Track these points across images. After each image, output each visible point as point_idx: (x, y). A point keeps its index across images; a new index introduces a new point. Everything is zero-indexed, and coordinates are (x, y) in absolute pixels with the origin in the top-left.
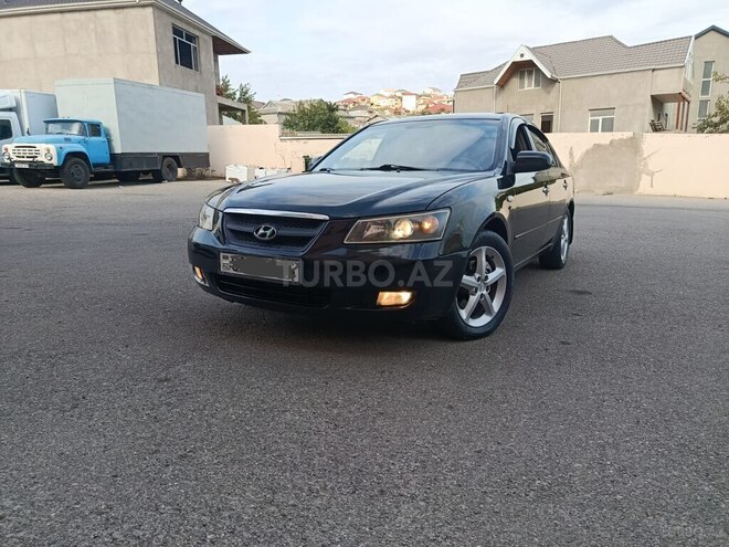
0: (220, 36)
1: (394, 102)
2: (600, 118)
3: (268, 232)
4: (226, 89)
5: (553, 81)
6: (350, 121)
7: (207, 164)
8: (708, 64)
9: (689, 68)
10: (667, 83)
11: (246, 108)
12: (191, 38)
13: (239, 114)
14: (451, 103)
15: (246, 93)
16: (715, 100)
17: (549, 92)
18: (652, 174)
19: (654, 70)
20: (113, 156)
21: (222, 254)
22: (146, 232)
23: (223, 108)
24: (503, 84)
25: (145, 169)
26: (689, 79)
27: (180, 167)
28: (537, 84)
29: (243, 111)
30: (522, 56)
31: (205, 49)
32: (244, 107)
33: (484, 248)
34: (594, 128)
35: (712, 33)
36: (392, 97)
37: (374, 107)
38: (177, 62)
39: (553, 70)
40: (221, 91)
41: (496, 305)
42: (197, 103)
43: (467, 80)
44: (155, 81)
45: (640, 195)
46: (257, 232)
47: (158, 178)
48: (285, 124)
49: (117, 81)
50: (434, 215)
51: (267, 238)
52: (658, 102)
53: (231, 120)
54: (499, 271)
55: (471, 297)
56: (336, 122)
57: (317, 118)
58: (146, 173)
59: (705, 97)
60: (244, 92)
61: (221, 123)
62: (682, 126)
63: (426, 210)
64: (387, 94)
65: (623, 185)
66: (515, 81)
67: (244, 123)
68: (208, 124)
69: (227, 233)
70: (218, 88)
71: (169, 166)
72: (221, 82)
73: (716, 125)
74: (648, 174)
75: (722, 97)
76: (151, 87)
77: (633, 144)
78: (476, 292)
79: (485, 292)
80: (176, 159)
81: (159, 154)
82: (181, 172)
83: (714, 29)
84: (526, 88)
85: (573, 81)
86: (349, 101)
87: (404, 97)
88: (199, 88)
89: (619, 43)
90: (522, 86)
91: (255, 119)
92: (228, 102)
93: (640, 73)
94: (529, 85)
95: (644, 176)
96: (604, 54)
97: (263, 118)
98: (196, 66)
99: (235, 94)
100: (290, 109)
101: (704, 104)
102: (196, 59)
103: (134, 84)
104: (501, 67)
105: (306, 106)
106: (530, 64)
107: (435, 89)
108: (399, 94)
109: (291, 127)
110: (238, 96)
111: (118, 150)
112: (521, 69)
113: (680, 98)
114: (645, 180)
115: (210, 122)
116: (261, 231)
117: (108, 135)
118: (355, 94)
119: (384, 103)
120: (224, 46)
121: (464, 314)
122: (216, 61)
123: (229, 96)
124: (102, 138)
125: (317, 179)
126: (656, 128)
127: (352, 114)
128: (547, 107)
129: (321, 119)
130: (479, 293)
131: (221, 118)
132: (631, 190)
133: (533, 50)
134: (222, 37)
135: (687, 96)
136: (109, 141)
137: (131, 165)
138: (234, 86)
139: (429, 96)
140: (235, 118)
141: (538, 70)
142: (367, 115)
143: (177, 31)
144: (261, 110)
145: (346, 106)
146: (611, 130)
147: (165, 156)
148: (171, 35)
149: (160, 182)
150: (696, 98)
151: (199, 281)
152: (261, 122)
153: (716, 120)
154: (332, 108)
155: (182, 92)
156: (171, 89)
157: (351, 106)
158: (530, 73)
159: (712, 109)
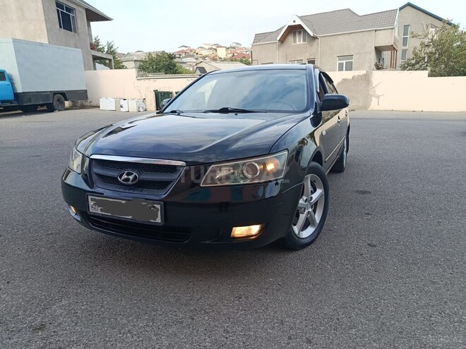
0: (90, 8)
1: (211, 52)
2: (344, 62)
3: (131, 177)
4: (98, 45)
5: (315, 38)
6: (183, 65)
7: (86, 98)
8: (406, 27)
9: (397, 29)
10: (384, 39)
11: (112, 58)
12: (69, 10)
13: (107, 61)
14: (250, 53)
15: (112, 47)
16: (412, 50)
17: (312, 46)
18: (378, 97)
19: (376, 30)
20: (16, 95)
21: (90, 197)
22: (39, 154)
23: (95, 58)
24: (282, 40)
25: (41, 103)
26: (397, 35)
27: (67, 100)
28: (304, 40)
29: (110, 60)
30: (294, 21)
31: (80, 17)
32: (110, 57)
33: (309, 176)
34: (341, 69)
35: (408, 7)
36: (210, 49)
37: (198, 56)
38: (60, 27)
39: (314, 31)
40: (94, 46)
41: (318, 217)
42: (77, 55)
43: (259, 37)
44: (45, 40)
45: (371, 110)
46: (121, 177)
47: (51, 109)
48: (139, 68)
49: (15, 41)
50: (276, 157)
51: (130, 183)
52: (379, 50)
53: (102, 66)
54: (319, 191)
55: (301, 215)
56: (175, 66)
57: (161, 64)
58: (42, 105)
59: (405, 48)
60: (110, 47)
61: (95, 69)
62: (393, 66)
63: (269, 154)
64: (207, 47)
65: (361, 104)
66: (290, 38)
67: (111, 69)
68: (85, 70)
69: (94, 177)
70: (91, 44)
71: (59, 100)
72: (94, 41)
73: (413, 65)
74: (376, 97)
75: (416, 48)
76: (41, 44)
77: (366, 79)
78: (304, 211)
79: (310, 210)
80: (64, 95)
81: (50, 92)
82: (67, 104)
83: (409, 5)
84: (297, 43)
85: (327, 38)
86: (182, 51)
87: (218, 49)
88: (78, 45)
89: (354, 13)
90: (295, 42)
91: (119, 66)
92: (99, 54)
93: (368, 33)
94: (299, 41)
95: (373, 98)
96: (344, 20)
97: (124, 64)
98: (75, 29)
99: (104, 48)
100: (143, 58)
101: (404, 52)
102: (74, 24)
103: (28, 43)
104: (281, 29)
105: (153, 55)
106: (300, 27)
107: (237, 44)
108: (214, 47)
109: (144, 70)
110: (106, 49)
111: (20, 90)
112: (294, 30)
113: (392, 48)
114: (374, 101)
115: (87, 68)
116: (125, 176)
117: (11, 79)
118: (186, 47)
119: (204, 53)
120: (94, 16)
121: (296, 229)
122: (89, 26)
123: (100, 50)
124: (7, 82)
125: (168, 120)
126: (378, 68)
127: (184, 60)
128: (311, 55)
129: (165, 64)
130: (306, 211)
131: (94, 65)
132: (366, 107)
133: (301, 18)
134: (93, 10)
135: (395, 47)
136: (12, 84)
137: (30, 100)
138: (103, 43)
139: (234, 48)
140: (105, 64)
141: (305, 31)
142: (195, 60)
143: (59, 5)
144: (123, 58)
145: (180, 55)
146: (351, 70)
147: (55, 93)
148: (55, 8)
149: (52, 111)
150: (400, 48)
151: (73, 215)
152: (122, 67)
153: (413, 62)
154: (171, 57)
155: (65, 48)
156: (56, 46)
157: (184, 55)
158: (300, 33)
159: (410, 55)
